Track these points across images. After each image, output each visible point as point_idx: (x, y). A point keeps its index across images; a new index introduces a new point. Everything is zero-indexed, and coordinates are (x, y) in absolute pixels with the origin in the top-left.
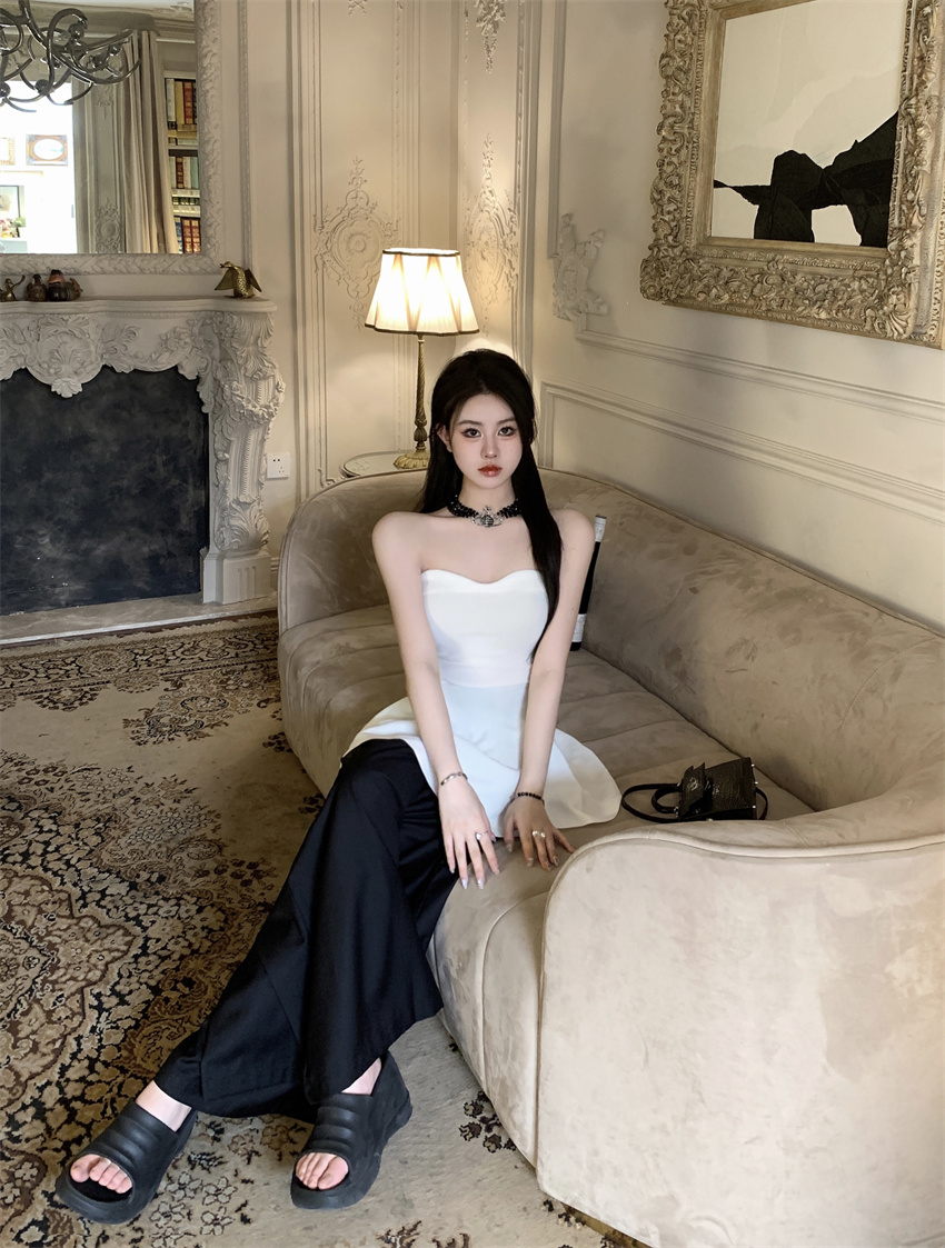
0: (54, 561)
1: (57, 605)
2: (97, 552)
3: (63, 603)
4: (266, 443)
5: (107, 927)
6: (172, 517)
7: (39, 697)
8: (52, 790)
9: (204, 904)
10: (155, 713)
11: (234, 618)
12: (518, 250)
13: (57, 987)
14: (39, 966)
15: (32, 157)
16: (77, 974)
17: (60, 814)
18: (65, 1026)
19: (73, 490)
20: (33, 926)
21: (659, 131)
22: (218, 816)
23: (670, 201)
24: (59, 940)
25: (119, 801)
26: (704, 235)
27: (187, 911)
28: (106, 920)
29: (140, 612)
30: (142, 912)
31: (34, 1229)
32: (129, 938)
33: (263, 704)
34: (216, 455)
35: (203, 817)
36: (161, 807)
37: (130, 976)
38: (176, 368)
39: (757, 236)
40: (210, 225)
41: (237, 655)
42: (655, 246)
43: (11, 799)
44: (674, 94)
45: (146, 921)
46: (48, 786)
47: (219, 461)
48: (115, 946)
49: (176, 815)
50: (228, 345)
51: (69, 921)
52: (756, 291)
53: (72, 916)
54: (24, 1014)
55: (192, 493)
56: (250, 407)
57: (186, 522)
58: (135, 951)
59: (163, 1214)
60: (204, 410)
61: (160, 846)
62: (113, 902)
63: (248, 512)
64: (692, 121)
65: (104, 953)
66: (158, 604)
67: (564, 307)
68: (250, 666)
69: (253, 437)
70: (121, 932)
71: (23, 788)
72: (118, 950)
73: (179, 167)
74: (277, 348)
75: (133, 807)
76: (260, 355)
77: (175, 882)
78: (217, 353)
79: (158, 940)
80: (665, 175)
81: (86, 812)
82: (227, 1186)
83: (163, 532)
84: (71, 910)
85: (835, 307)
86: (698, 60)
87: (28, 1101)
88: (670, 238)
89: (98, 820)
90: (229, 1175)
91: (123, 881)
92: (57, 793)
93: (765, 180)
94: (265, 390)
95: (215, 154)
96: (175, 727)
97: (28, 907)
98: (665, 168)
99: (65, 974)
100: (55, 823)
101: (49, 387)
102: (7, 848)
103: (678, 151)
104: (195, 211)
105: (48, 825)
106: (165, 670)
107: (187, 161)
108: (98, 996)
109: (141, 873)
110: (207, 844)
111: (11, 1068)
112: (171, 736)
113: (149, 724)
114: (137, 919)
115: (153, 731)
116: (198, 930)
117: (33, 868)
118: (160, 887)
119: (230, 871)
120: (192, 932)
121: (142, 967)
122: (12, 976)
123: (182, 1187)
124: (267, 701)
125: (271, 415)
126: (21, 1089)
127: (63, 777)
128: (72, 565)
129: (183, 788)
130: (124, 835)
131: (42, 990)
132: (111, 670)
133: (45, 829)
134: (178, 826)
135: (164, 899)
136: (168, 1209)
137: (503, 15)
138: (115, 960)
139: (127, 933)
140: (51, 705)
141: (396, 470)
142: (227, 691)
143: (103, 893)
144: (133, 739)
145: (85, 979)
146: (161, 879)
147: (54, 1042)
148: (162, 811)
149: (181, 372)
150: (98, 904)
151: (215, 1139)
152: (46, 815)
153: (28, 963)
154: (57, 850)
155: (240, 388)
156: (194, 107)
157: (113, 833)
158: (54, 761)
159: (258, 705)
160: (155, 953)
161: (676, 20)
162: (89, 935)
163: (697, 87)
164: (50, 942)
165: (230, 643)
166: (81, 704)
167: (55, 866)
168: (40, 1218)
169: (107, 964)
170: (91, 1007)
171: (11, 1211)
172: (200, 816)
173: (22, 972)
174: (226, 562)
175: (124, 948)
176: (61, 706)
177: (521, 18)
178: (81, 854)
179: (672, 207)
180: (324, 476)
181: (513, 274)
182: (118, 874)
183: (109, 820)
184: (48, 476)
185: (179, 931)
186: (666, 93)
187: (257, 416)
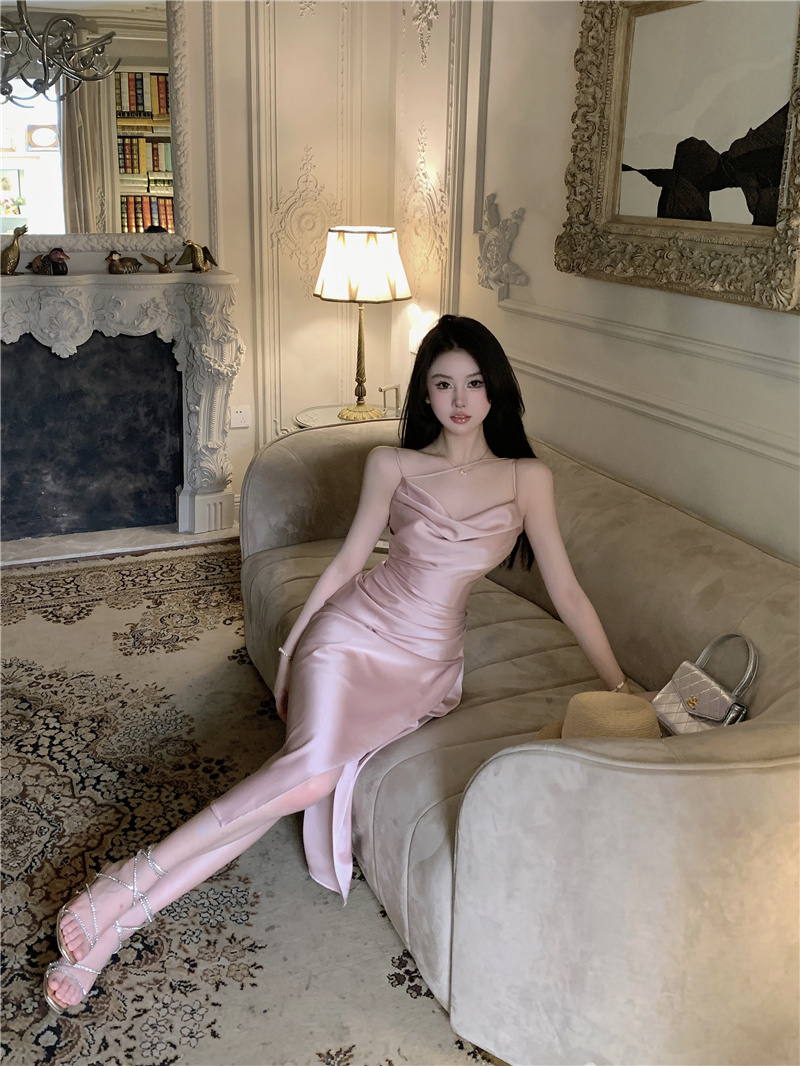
0: (56, 496)
1: (59, 532)
2: (91, 488)
3: (63, 530)
4: (230, 398)
5: (102, 805)
6: (153, 461)
7: (45, 612)
8: (56, 693)
9: (180, 791)
10: (139, 628)
11: (205, 545)
12: (448, 227)
13: (63, 851)
14: (48, 834)
15: (31, 144)
16: (79, 841)
17: (62, 714)
18: (71, 881)
19: (70, 437)
20: (43, 803)
21: (573, 121)
22: (192, 720)
23: (582, 183)
24: (64, 815)
25: (110, 704)
26: (613, 214)
27: (167, 797)
28: (100, 800)
29: (127, 539)
30: (130, 795)
31: (50, 1033)
32: (120, 816)
33: (228, 622)
34: (188, 407)
35: (179, 721)
36: (144, 711)
37: (121, 844)
38: (154, 333)
39: (659, 216)
40: (182, 208)
41: (207, 577)
42: (569, 224)
43: (24, 700)
44: (587, 86)
45: (133, 803)
46: (53, 689)
47: (190, 412)
48: (108, 821)
49: (157, 718)
50: (198, 313)
51: (72, 800)
52: (658, 266)
53: (73, 796)
54: (39, 870)
55: (169, 440)
56: (217, 367)
57: (163, 464)
58: (125, 826)
59: (151, 1026)
60: (178, 369)
61: (143, 743)
62: (106, 786)
63: (215, 456)
64: (602, 111)
65: (100, 827)
66: (140, 533)
67: (487, 278)
68: (218, 588)
69: (219, 393)
70: (113, 810)
71: (32, 690)
72: (111, 824)
73: (155, 151)
74: (239, 314)
75: (122, 710)
76: (225, 322)
77: (157, 773)
78: (188, 319)
79: (143, 819)
80: (577, 160)
81: (83, 713)
82: (201, 1007)
83: (146, 472)
84: (73, 792)
85: (728, 281)
86: (609, 55)
87: (42, 936)
88: (582, 217)
89: (93, 720)
90: (202, 999)
91: (114, 770)
92: (60, 696)
93: (668, 164)
94: (229, 351)
95: (186, 145)
96: (156, 640)
97: (39, 788)
98: (578, 154)
99: (69, 841)
100: (58, 721)
101: (50, 349)
102: (21, 741)
103: (589, 138)
104: (169, 192)
105: (53, 723)
106: (147, 590)
107: (162, 147)
108: (96, 859)
109: (128, 764)
110: (183, 743)
111: (29, 911)
112: (152, 648)
113: (134, 637)
114: (125, 801)
115: (137, 644)
116: (176, 812)
117: (42, 757)
118: (145, 777)
119: (202, 766)
120: (170, 813)
121: (130, 838)
122: (28, 841)
123: (165, 1006)
124: (232, 619)
125: (234, 374)
126: (37, 927)
127: (65, 683)
128: (70, 499)
129: (161, 694)
130: (114, 733)
131: (52, 852)
132: (102, 589)
133: (51, 726)
134: (159, 727)
135: (147, 786)
136: (154, 1022)
137: (436, 14)
138: (108, 832)
139: (118, 811)
140: (55, 619)
141: (340, 422)
142: (198, 609)
143: (98, 779)
144: (121, 650)
145: (85, 846)
146: (145, 770)
147: (62, 892)
148: (144, 715)
149: (159, 336)
150: (94, 787)
151: (190, 970)
152: (51, 714)
153: (40, 832)
154: (60, 744)
155: (209, 351)
156: (167, 98)
157: (106, 732)
158: (57, 668)
159: (224, 622)
160: (140, 829)
161: (590, 19)
162: (88, 811)
163: (608, 80)
164: (56, 816)
165: (201, 567)
166: (79, 619)
167: (60, 756)
168: (54, 1025)
169: (102, 835)
170: (91, 867)
171: (32, 1019)
172: (176, 719)
173: (35, 838)
174: (197, 497)
175: (116, 823)
176: (62, 620)
177: (452, 16)
178: (81, 747)
179: (584, 189)
180: (278, 426)
181: (443, 248)
182: (110, 765)
183: (102, 720)
184: (50, 424)
185: (160, 812)
186: (579, 85)
187: (222, 374)
